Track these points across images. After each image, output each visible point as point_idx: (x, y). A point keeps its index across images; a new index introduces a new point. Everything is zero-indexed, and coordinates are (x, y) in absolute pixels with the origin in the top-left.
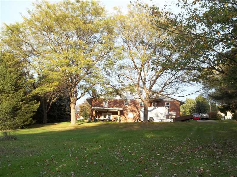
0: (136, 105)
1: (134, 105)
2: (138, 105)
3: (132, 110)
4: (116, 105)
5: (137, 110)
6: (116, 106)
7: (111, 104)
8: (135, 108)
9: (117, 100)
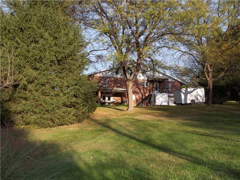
0: (138, 86)
1: (136, 85)
2: (140, 85)
3: (135, 92)
4: (117, 85)
5: (139, 91)
6: (116, 87)
7: (110, 83)
8: (137, 89)
9: (117, 79)
